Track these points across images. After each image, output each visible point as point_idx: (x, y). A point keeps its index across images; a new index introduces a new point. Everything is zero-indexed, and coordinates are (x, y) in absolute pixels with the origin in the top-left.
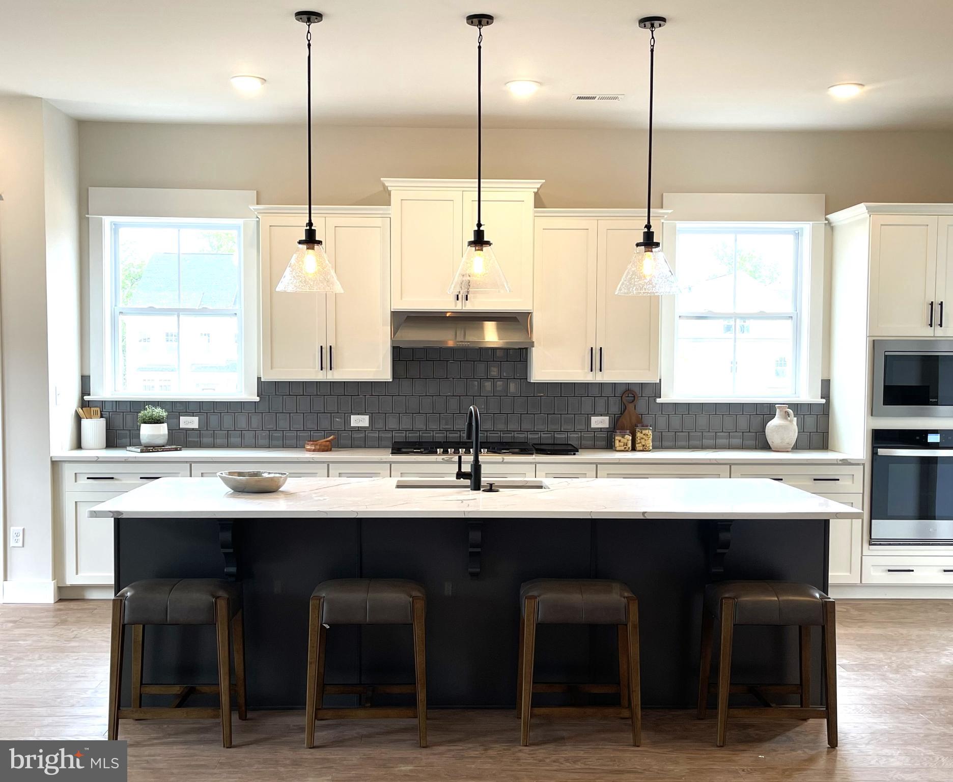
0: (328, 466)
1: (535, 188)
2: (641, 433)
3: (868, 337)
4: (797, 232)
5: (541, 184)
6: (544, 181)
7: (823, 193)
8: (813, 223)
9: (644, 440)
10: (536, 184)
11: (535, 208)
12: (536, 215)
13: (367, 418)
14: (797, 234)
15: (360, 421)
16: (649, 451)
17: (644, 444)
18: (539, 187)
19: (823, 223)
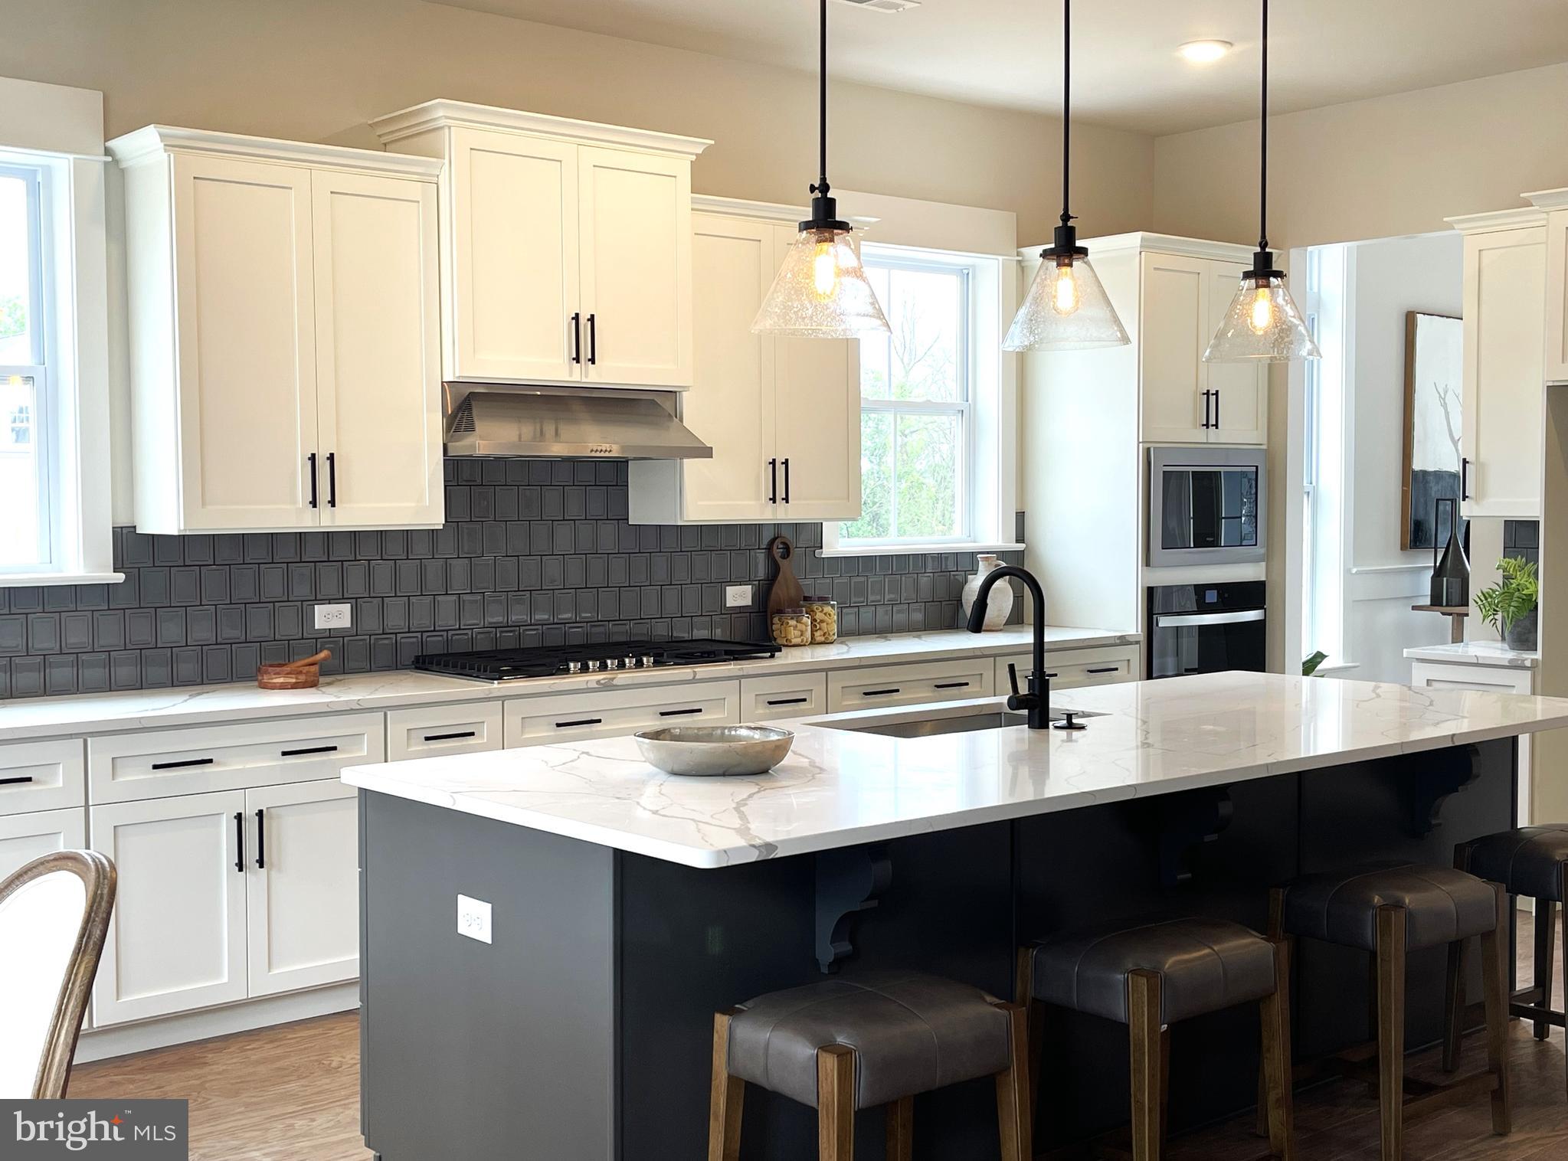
0: (385, 715)
1: (692, 154)
2: (822, 611)
3: (1143, 442)
4: (965, 271)
5: (705, 147)
6: (713, 142)
7: (1014, 212)
8: (1003, 259)
9: (825, 624)
10: (698, 145)
11: (692, 192)
12: (696, 206)
13: (346, 608)
14: (966, 276)
15: (332, 616)
16: (832, 643)
17: (826, 630)
18: (700, 151)
19: (1013, 260)
